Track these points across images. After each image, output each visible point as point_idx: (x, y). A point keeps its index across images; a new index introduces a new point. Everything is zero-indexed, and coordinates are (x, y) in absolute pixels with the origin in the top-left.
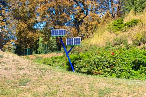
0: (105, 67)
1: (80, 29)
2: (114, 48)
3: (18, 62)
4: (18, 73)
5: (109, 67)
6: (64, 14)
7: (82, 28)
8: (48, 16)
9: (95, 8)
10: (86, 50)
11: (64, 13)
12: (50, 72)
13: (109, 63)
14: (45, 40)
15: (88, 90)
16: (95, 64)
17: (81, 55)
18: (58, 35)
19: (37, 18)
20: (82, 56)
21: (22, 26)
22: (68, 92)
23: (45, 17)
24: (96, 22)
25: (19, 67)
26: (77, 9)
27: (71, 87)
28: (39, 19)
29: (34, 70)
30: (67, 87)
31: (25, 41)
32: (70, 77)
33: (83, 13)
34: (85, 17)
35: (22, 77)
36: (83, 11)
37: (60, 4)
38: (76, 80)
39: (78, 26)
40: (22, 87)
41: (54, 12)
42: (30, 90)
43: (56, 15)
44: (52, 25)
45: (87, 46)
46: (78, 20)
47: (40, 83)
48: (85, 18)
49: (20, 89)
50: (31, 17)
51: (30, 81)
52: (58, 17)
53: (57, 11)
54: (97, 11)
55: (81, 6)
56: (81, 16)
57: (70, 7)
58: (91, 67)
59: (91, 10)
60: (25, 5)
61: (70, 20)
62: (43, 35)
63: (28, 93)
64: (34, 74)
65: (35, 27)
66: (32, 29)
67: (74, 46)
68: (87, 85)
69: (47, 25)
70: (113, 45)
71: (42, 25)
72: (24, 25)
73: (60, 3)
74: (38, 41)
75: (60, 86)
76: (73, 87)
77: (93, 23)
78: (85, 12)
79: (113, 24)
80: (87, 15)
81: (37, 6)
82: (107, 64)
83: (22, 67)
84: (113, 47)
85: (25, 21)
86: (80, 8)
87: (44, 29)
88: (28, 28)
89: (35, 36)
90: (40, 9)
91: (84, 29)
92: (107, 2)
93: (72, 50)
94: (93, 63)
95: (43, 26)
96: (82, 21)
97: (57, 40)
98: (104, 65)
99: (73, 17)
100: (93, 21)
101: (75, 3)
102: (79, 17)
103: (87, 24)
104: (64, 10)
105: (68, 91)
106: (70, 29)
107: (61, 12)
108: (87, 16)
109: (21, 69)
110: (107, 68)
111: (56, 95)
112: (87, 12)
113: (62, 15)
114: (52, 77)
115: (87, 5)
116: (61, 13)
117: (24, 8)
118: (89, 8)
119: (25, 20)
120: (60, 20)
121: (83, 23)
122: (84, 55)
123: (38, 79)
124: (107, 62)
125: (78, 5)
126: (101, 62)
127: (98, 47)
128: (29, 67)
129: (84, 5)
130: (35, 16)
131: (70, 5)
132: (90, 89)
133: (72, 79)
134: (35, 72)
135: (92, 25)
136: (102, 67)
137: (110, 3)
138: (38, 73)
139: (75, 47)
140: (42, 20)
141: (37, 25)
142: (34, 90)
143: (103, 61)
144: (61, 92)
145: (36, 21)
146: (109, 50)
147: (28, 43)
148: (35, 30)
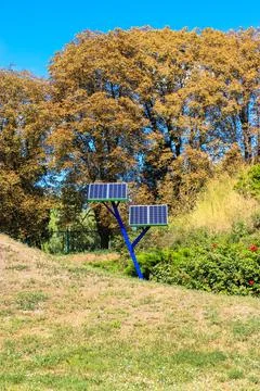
0: (233, 282)
1: (161, 193)
2: (253, 236)
3: (10, 253)
4: (11, 279)
5: (244, 284)
6: (119, 151)
7: (166, 188)
8: (75, 154)
9: (200, 137)
10: (179, 242)
11: (119, 148)
12: (97, 278)
13: (243, 271)
14: (68, 217)
15: (204, 323)
16: (205, 275)
17: (166, 252)
18: (108, 198)
19: (48, 159)
20: (170, 256)
21: (6, 179)
22: (151, 327)
23: (67, 158)
24: (202, 173)
25: (15, 264)
26: (153, 139)
27: (156, 315)
28: (51, 161)
29: (56, 273)
30: (146, 315)
31: (13, 220)
32: (152, 292)
33: (169, 149)
34: (173, 159)
35: (24, 287)
36: (168, 145)
37: (107, 125)
38: (170, 298)
39: (154, 182)
40: (25, 312)
41: (91, 144)
42: (47, 322)
43: (98, 151)
44: (86, 179)
45: (182, 231)
46: (155, 167)
47: (72, 304)
48: (174, 163)
49: (21, 318)
50: (31, 157)
51: (45, 299)
52: (102, 159)
53: (99, 141)
54: (204, 146)
55: (162, 131)
56: (164, 157)
57: (133, 131)
58: (195, 281)
59: (190, 142)
60: (15, 125)
61: (135, 167)
62: (62, 206)
63: (41, 327)
64: (56, 281)
65: (41, 184)
66: (34, 189)
67: (148, 228)
68: (201, 311)
69: (71, 179)
70: (252, 228)
71: (60, 179)
72: (13, 178)
73: (109, 121)
74: (48, 220)
75: (127, 311)
76: (163, 315)
77: (194, 175)
78: (174, 148)
79: (251, 175)
80: (178, 154)
81: (47, 128)
82: (238, 275)
83: (24, 264)
84: (250, 233)
85: (16, 167)
86: (161, 136)
87: (63, 190)
88: (23, 187)
89: (40, 206)
90: (55, 136)
91: (171, 191)
92: (231, 121)
93: (142, 240)
94: (202, 271)
95: (62, 182)
96: (165, 171)
97: (98, 220)
98: (230, 279)
99: (140, 159)
100: (194, 170)
101: (148, 120)
102: (157, 159)
103: (178, 178)
104: (117, 139)
105: (149, 323)
106: (135, 189)
107: (111, 145)
108: (180, 157)
109: (21, 268)
110: (239, 285)
111: (118, 333)
112: (178, 147)
113: (112, 154)
114: (103, 289)
115: (178, 128)
116: (109, 148)
117: (13, 133)
118: (185, 136)
119: (15, 165)
120: (108, 165)
121: (168, 174)
122: (176, 254)
123: (66, 293)
124: (237, 269)
125: (155, 129)
126: (221, 269)
127: (211, 235)
128: (42, 265)
129: (170, 128)
130: (42, 155)
131: (136, 126)
132: (209, 321)
133: (160, 296)
134: (58, 276)
135: (192, 181)
136: (226, 284)
137: (239, 124)
138: (65, 278)
139: (150, 234)
140: (60, 165)
141: (47, 178)
142: (57, 321)
143: (227, 268)
144: (132, 327)
145: (44, 168)
146: (241, 242)
147: (22, 226)
148: (39, 193)
